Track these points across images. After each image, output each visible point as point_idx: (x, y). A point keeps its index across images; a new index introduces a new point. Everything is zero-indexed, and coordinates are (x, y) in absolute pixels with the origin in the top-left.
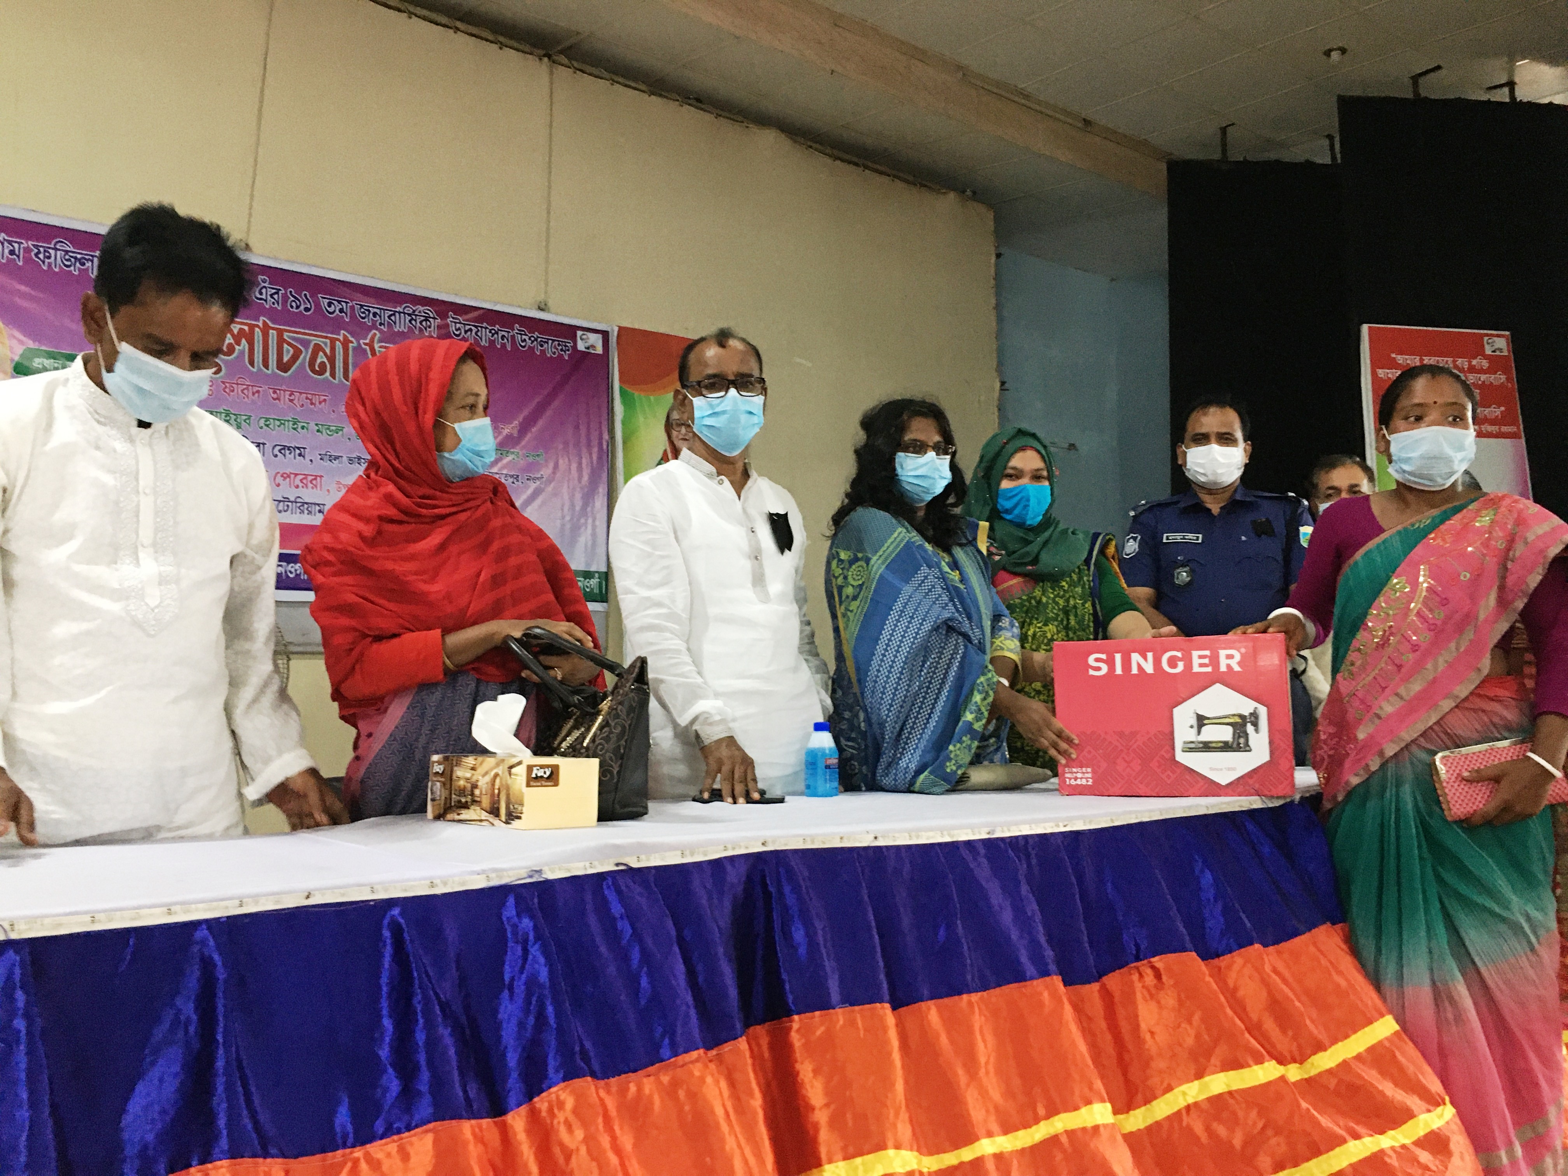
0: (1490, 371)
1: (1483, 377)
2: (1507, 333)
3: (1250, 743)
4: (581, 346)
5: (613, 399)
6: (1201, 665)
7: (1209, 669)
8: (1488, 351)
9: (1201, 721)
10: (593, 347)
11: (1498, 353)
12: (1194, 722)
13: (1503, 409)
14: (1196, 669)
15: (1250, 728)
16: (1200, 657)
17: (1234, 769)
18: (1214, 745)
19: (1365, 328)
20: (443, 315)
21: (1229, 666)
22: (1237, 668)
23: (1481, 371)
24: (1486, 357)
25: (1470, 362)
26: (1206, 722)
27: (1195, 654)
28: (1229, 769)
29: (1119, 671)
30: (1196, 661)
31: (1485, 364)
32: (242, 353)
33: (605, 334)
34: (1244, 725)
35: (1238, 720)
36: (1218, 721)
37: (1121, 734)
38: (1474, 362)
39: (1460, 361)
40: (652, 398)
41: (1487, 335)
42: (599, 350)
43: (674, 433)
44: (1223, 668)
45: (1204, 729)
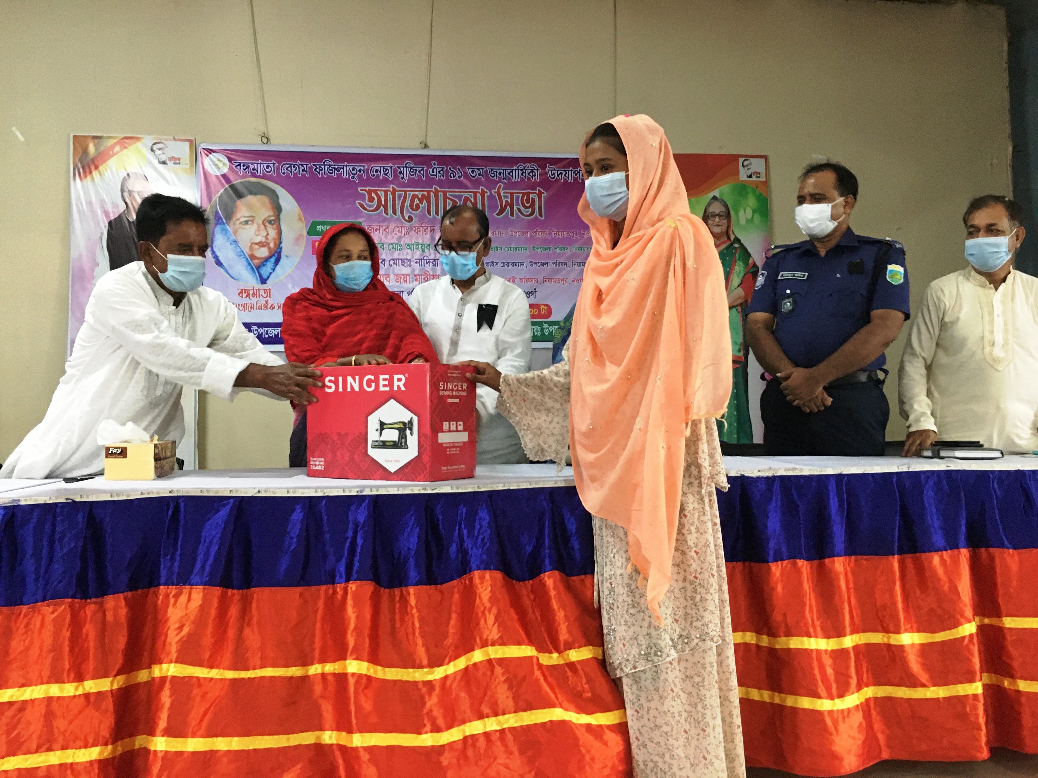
3: (408, 443)
6: (384, 386)
7: (387, 389)
9: (383, 426)
12: (378, 427)
14: (382, 389)
15: (408, 432)
16: (384, 380)
17: (399, 461)
18: (388, 444)
20: (544, 167)
21: (398, 386)
22: (403, 388)
26: (385, 427)
27: (381, 377)
28: (396, 461)
29: (341, 390)
30: (382, 383)
32: (424, 208)
34: (405, 430)
35: (402, 426)
36: (391, 426)
37: (339, 434)
43: (710, 222)
44: (396, 388)
45: (384, 431)
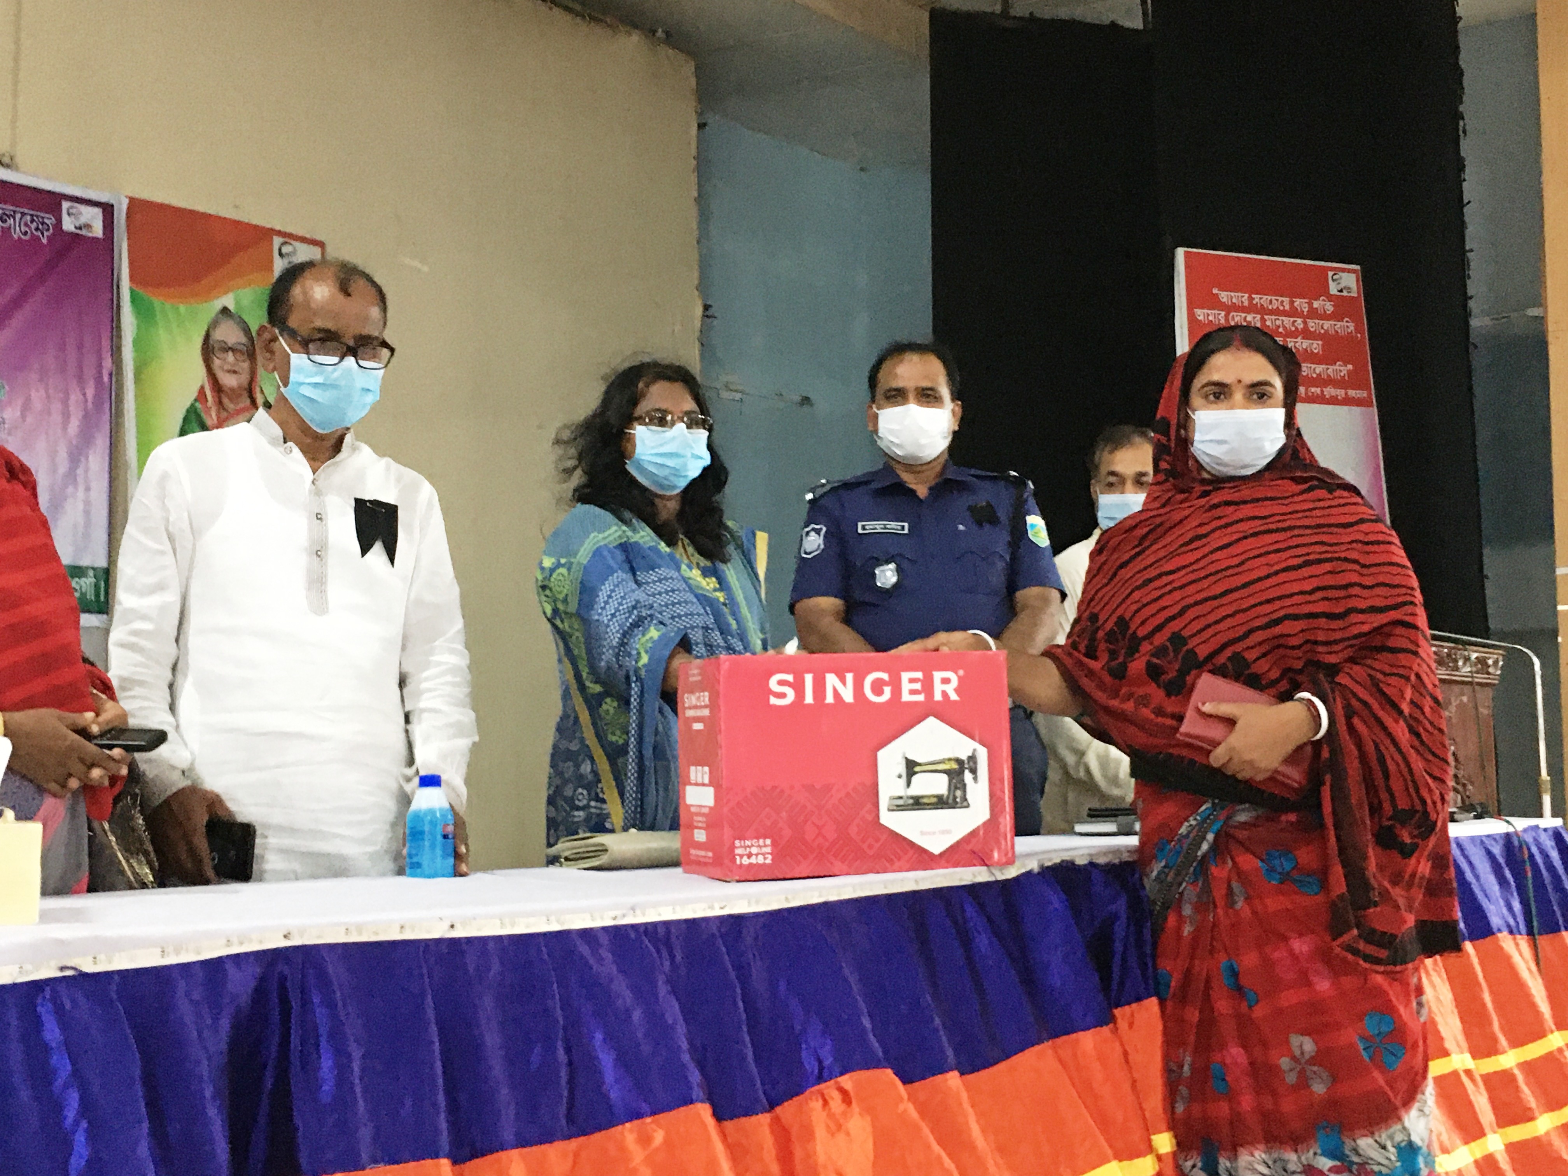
0: (1336, 316)
1: (1327, 324)
2: (1358, 267)
3: (968, 797)
4: (68, 225)
5: (119, 307)
6: (913, 692)
7: (921, 698)
8: (1333, 289)
9: (911, 767)
10: (88, 226)
11: (1345, 293)
12: (902, 769)
13: (1350, 367)
14: (906, 697)
15: (968, 776)
16: (912, 681)
17: (948, 832)
18: (925, 801)
19: (1180, 252)
21: (945, 694)
22: (954, 697)
23: (1325, 317)
24: (1330, 298)
25: (1310, 304)
26: (917, 769)
27: (905, 676)
29: (809, 699)
30: (906, 687)
31: (1329, 307)
33: (108, 210)
34: (961, 772)
35: (955, 766)
36: (933, 768)
37: (810, 788)
38: (1316, 304)
39: (1298, 302)
40: (182, 308)
41: (1332, 269)
42: (98, 231)
43: (217, 362)
44: (938, 697)
45: (915, 779)
